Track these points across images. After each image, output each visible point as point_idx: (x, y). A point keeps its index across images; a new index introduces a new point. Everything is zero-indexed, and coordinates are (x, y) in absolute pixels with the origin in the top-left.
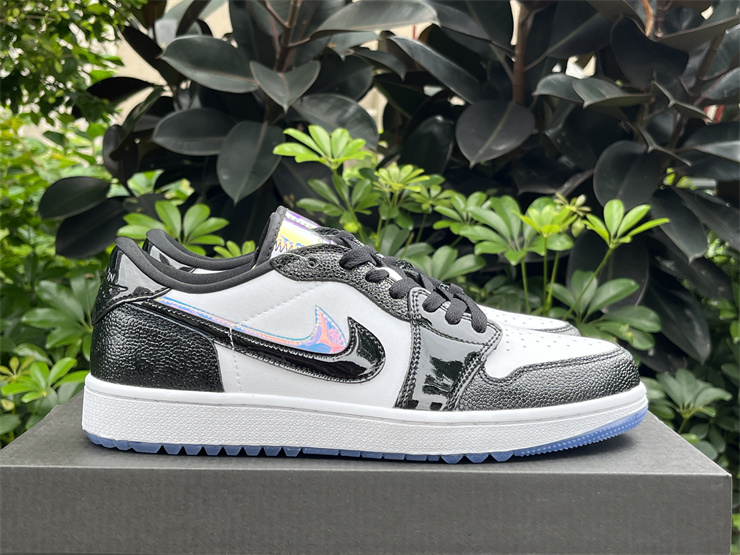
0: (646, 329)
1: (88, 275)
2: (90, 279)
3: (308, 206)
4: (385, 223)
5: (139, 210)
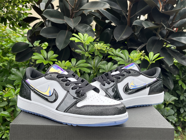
1: (24, 67)
2: (24, 68)
3: (78, 51)
4: (96, 56)
5: (36, 51)
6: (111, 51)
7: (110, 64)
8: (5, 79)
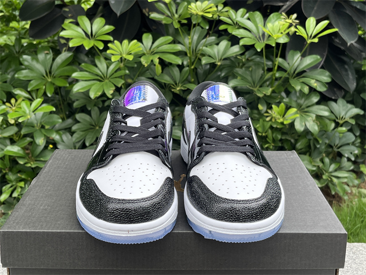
0: (324, 81)
2: (47, 54)
3: (155, 18)
4: (195, 25)
5: (70, 15)
6: (226, 13)
7: (224, 44)
8: (9, 76)
